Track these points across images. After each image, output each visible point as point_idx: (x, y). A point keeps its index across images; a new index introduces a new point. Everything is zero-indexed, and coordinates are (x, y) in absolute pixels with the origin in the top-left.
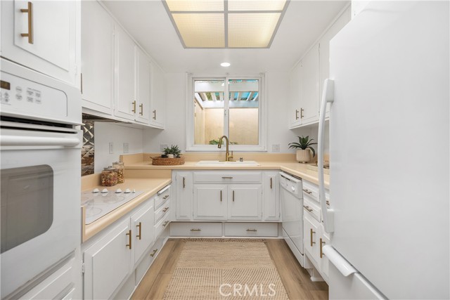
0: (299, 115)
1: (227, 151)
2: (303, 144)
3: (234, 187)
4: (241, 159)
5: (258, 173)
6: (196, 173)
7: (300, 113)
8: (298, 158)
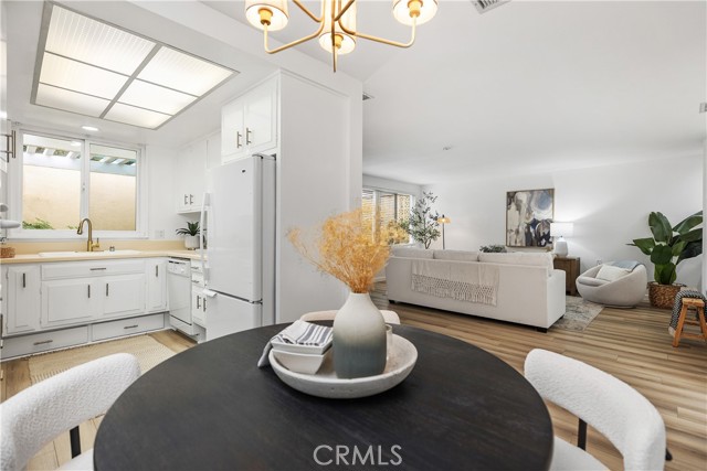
0: (188, 200)
1: (90, 239)
2: (193, 230)
3: (107, 280)
4: (112, 248)
5: (141, 261)
6: (45, 267)
7: (189, 199)
8: (187, 245)
